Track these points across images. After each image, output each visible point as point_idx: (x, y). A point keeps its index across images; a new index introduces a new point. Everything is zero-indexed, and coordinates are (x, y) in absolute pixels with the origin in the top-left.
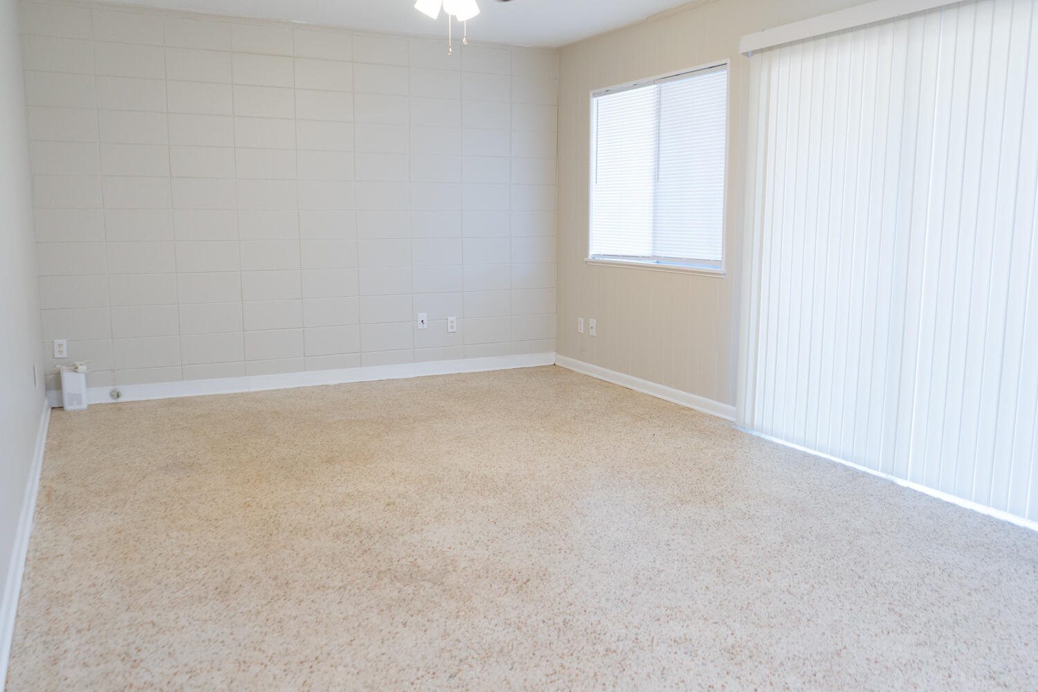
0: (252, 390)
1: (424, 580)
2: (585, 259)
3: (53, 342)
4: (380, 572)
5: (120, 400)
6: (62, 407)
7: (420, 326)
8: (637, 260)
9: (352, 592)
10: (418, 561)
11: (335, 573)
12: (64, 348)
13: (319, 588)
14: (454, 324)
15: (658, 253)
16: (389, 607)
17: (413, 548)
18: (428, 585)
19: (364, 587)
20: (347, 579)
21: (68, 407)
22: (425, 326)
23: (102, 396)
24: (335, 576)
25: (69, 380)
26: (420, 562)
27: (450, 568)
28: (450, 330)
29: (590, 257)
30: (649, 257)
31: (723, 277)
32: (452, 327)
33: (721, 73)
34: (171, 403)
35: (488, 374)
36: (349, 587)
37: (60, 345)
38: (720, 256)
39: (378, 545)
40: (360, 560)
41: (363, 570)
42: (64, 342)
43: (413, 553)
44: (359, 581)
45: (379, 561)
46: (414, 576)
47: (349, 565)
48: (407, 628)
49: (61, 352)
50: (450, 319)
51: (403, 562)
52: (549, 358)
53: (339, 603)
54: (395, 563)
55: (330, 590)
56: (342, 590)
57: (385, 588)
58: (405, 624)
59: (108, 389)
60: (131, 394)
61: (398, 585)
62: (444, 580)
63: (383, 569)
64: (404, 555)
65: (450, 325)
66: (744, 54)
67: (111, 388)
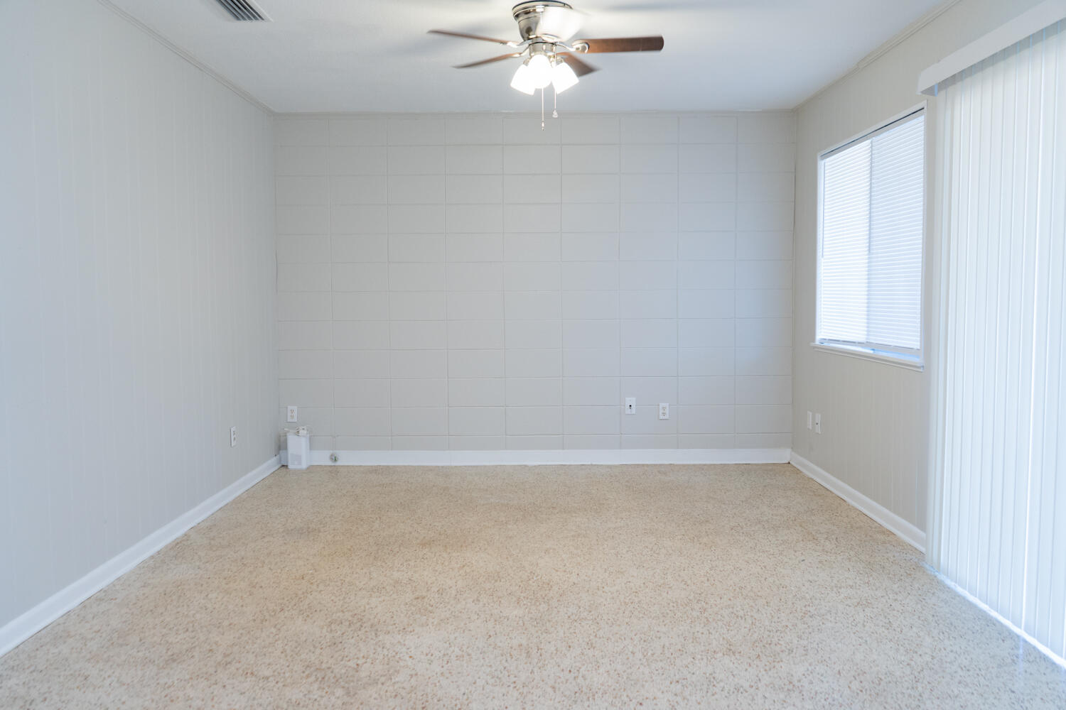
0: (454, 464)
2: (812, 344)
3: (287, 408)
5: (338, 463)
6: (287, 466)
7: (628, 411)
8: (862, 347)
12: (295, 414)
14: (667, 411)
15: (873, 340)
21: (290, 466)
22: (634, 410)
23: (321, 458)
25: (292, 441)
28: (661, 417)
29: (817, 343)
30: (863, 343)
31: (921, 370)
32: (664, 414)
34: (375, 470)
35: (701, 468)
37: (292, 411)
38: (919, 343)
42: (295, 408)
49: (292, 417)
50: (662, 405)
52: (783, 455)
59: (327, 453)
60: (348, 458)
65: (661, 411)
67: (331, 451)
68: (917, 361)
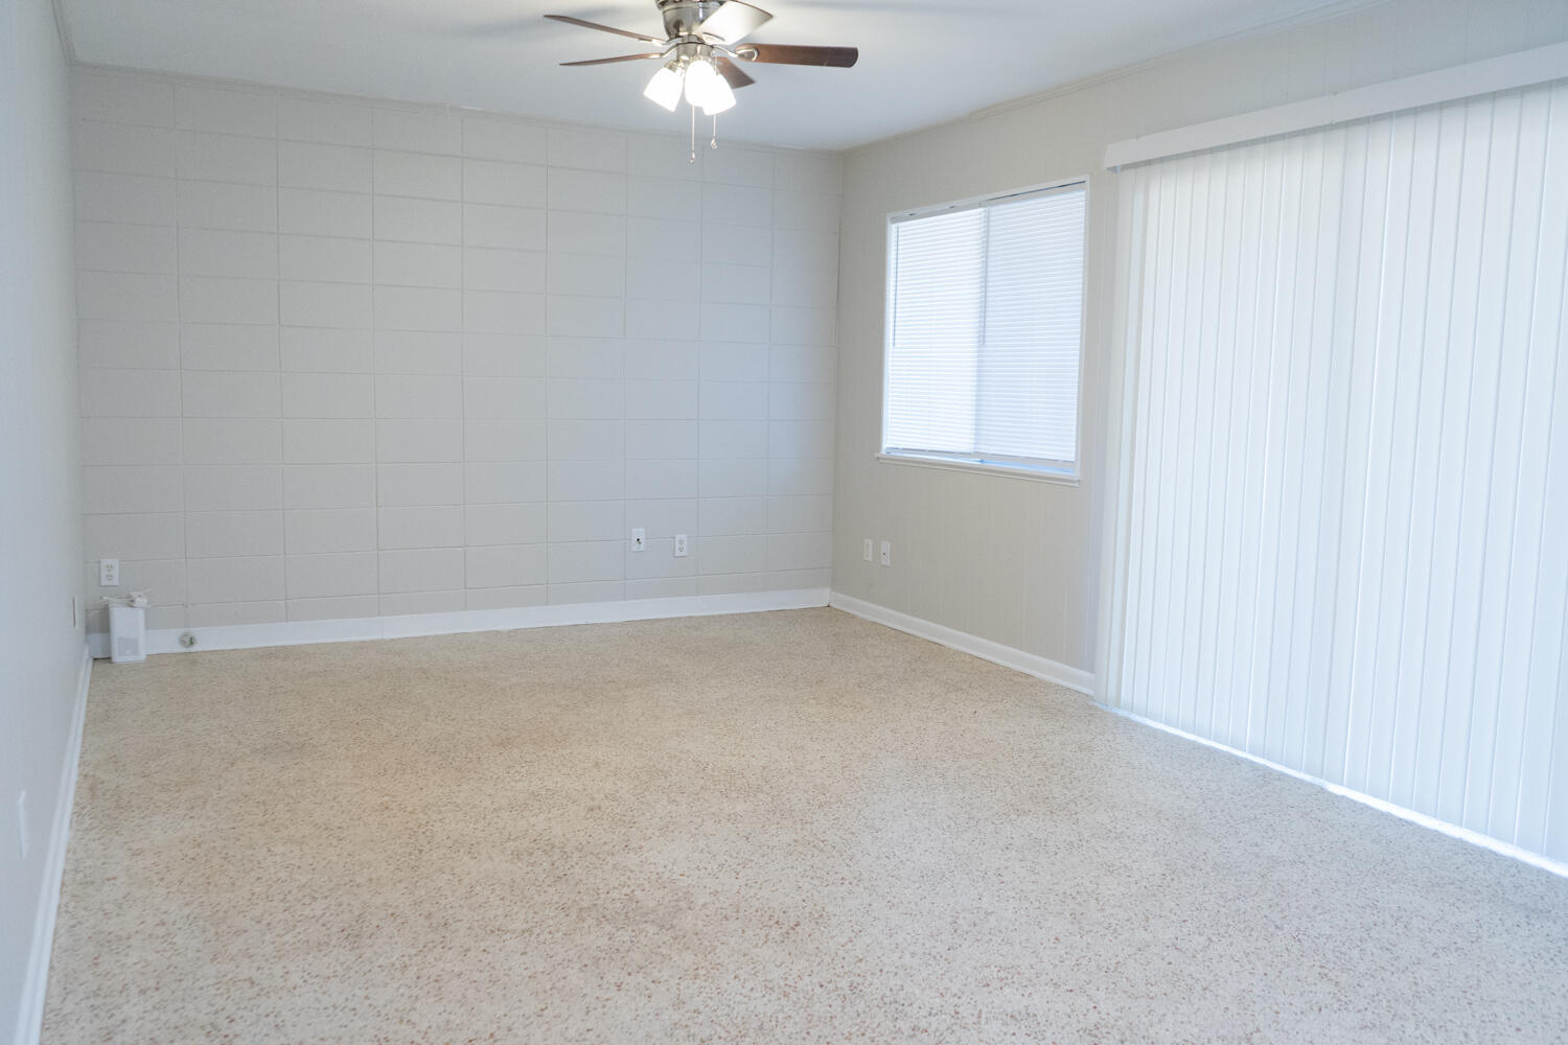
0: (388, 636)
1: (646, 922)
2: (877, 455)
3: (99, 562)
4: (581, 909)
5: (195, 648)
6: (110, 658)
7: (635, 547)
8: (952, 457)
9: (542, 938)
10: (636, 893)
11: (516, 910)
12: (115, 573)
13: (492, 932)
14: (685, 546)
15: (984, 449)
16: (596, 960)
17: (629, 873)
18: (651, 929)
19: (558, 931)
20: (533, 918)
21: (117, 658)
22: (642, 547)
23: (167, 642)
24: (517, 914)
25: (120, 618)
26: (638, 893)
27: (683, 904)
28: (678, 553)
29: (883, 452)
30: (969, 454)
31: (1077, 485)
32: (681, 550)
33: (1076, 194)
34: (268, 654)
35: (733, 618)
36: (537, 931)
37: (110, 568)
38: (1073, 455)
39: (577, 869)
40: (552, 890)
41: (557, 906)
42: (115, 562)
43: (629, 882)
44: (551, 922)
45: (579, 892)
46: (631, 915)
47: (536, 896)
48: (622, 993)
49: (110, 577)
50: (678, 537)
51: (615, 894)
52: (820, 597)
53: (522, 954)
54: (603, 896)
55: (508, 936)
56: (526, 934)
57: (589, 932)
58: (619, 987)
59: (176, 633)
60: (211, 640)
61: (608, 928)
62: (675, 922)
63: (585, 905)
64: (616, 884)
65: (678, 546)
66: (1109, 169)
67: (182, 631)
68: (1076, 475)
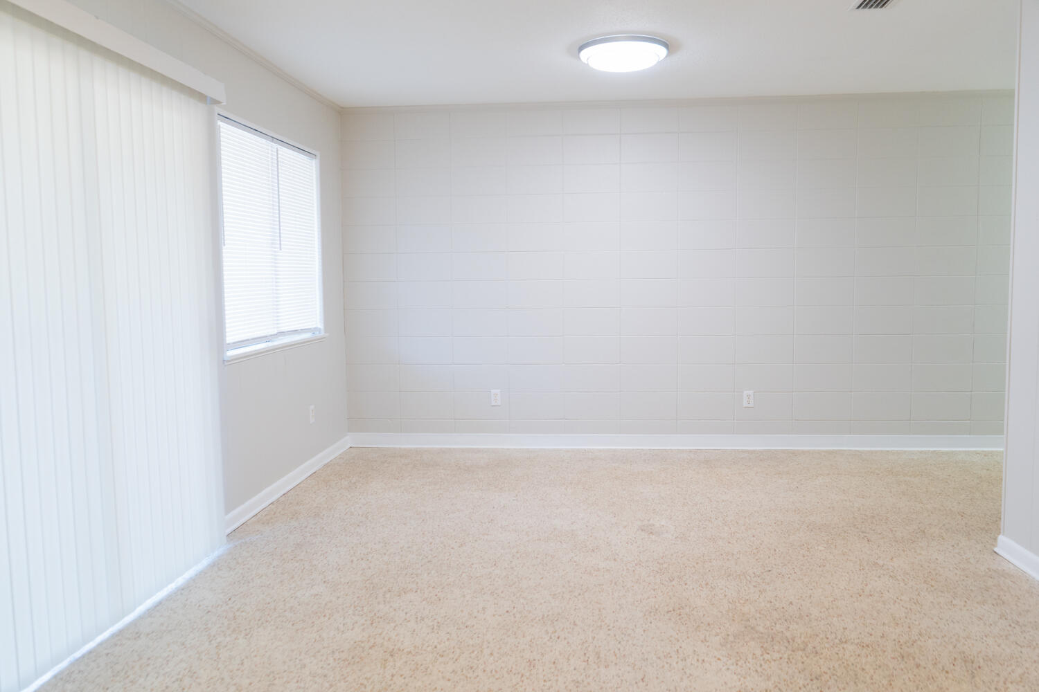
1: (762, 633)
4: (804, 650)
9: (833, 636)
10: (760, 653)
11: (852, 659)
13: (868, 646)
16: (801, 617)
17: (759, 669)
18: (761, 629)
19: (822, 639)
20: (839, 651)
24: (851, 656)
26: (758, 652)
27: (731, 638)
36: (837, 641)
40: (824, 669)
41: (821, 656)
43: (762, 662)
44: (827, 645)
45: (803, 663)
46: (770, 639)
47: (836, 666)
51: (777, 656)
53: (846, 628)
54: (786, 656)
55: (856, 641)
56: (844, 640)
57: (801, 634)
61: (788, 634)
62: (743, 629)
63: (800, 653)
64: (773, 663)
